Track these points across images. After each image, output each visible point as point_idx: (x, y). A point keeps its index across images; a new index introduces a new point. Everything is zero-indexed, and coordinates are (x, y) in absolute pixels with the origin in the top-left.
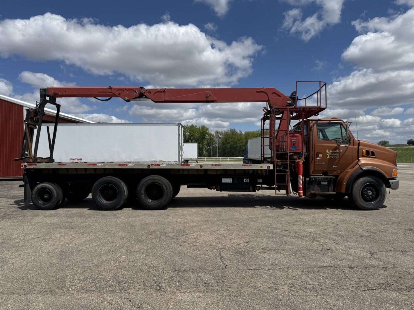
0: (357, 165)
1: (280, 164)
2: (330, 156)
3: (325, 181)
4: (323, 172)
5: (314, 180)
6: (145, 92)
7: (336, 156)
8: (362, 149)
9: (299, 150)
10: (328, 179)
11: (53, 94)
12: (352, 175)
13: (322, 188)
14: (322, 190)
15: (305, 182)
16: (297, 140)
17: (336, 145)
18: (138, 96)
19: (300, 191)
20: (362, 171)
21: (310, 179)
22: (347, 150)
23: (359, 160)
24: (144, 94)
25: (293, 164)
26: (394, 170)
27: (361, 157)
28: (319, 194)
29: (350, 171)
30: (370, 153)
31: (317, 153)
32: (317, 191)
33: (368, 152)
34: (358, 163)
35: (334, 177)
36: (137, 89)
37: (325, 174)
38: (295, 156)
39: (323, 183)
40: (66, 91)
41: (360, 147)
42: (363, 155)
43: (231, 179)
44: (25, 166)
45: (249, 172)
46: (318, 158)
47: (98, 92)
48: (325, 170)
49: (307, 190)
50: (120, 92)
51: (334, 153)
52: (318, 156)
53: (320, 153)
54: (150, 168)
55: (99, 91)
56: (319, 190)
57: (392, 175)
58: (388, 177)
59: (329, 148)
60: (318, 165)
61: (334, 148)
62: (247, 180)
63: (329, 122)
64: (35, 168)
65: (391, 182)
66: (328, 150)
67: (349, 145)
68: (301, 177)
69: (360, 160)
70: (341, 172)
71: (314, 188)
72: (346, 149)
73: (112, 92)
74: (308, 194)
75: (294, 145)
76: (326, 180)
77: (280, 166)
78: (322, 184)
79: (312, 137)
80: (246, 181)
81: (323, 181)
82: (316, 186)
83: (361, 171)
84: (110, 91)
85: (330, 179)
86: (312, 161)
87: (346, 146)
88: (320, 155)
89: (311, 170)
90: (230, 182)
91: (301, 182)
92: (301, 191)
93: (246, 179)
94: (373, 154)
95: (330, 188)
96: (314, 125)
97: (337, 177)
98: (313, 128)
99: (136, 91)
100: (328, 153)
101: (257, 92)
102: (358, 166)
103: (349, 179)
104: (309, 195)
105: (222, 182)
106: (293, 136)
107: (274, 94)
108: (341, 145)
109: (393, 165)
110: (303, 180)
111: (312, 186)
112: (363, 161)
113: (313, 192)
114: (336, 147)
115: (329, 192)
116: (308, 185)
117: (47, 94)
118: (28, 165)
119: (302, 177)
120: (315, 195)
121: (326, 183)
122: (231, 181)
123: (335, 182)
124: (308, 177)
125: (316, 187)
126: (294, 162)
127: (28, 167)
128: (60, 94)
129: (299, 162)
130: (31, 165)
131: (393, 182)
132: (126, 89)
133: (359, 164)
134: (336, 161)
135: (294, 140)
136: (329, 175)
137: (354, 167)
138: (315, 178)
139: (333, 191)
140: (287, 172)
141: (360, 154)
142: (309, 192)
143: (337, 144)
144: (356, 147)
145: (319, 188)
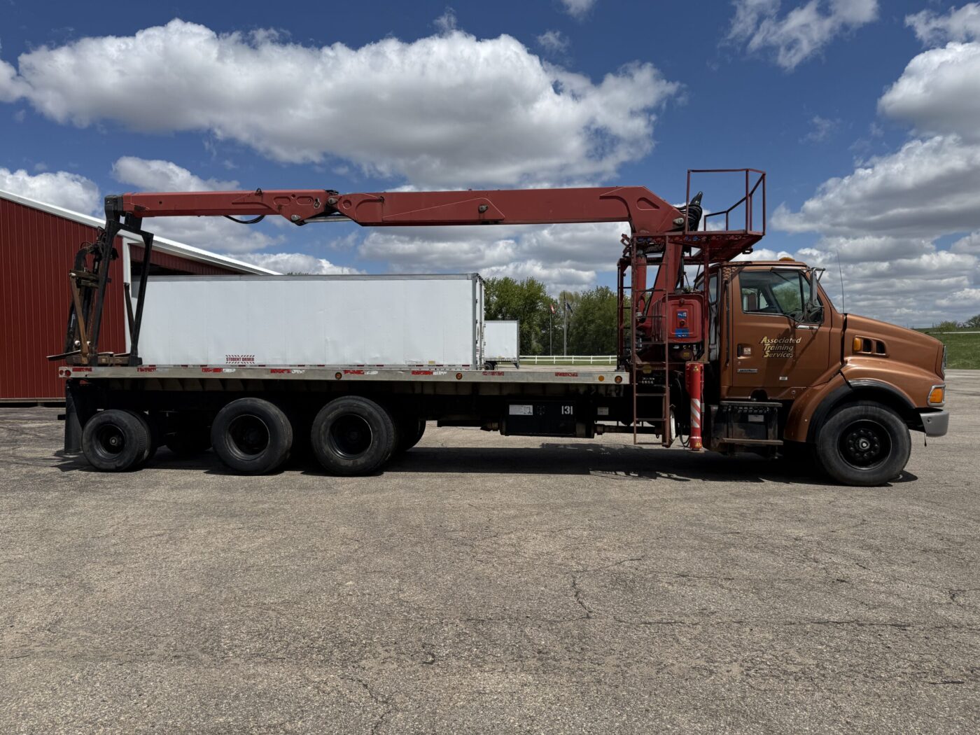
0: (837, 374)
1: (650, 372)
2: (771, 352)
3: (758, 414)
4: (752, 391)
5: (730, 409)
6: (337, 203)
7: (787, 351)
8: (853, 336)
9: (695, 337)
10: (765, 408)
11: (133, 209)
12: (824, 400)
13: (751, 429)
14: (749, 435)
15: (706, 415)
16: (689, 313)
17: (788, 326)
18: (322, 210)
19: (695, 437)
20: (850, 389)
21: (721, 407)
22: (813, 338)
23: (844, 363)
24: (334, 206)
25: (680, 373)
26: (933, 387)
27: (848, 355)
28: (741, 446)
29: (822, 390)
30: (874, 345)
31: (738, 345)
32: (737, 436)
33: (867, 344)
34: (842, 370)
35: (780, 404)
36: (319, 194)
37: (760, 395)
38: (685, 353)
39: (752, 418)
40: (161, 203)
41: (848, 330)
42: (855, 349)
43: (531, 407)
44: (68, 373)
45: (578, 390)
46: (742, 358)
47: (233, 203)
48: (759, 386)
49: (713, 435)
50: (280, 202)
51: (782, 344)
52: (740, 353)
53: (747, 346)
54: (342, 379)
55: (233, 201)
56: (743, 434)
57: (929, 401)
58: (915, 405)
59: (769, 332)
60: (741, 373)
61: (781, 334)
62: (568, 410)
63: (772, 269)
64: (88, 377)
65: (925, 417)
66: (765, 338)
67: (820, 326)
68: (698, 403)
69: (847, 362)
70: (800, 392)
71: (730, 430)
72: (812, 336)
73: (264, 203)
74: (716, 443)
75: (682, 325)
76: (761, 411)
77: (648, 376)
78: (750, 420)
79: (728, 306)
80: (566, 412)
81: (752, 413)
82: (735, 425)
83: (848, 389)
84: (260, 202)
85: (772, 408)
86: (726, 366)
87: (813, 329)
88: (748, 351)
89: (725, 387)
90: (527, 414)
91: (698, 416)
92: (698, 438)
93: (566, 408)
94: (881, 347)
95: (770, 431)
96: (732, 277)
97: (787, 403)
98: (730, 285)
99: (317, 200)
100: (767, 345)
101: (602, 198)
102: (839, 377)
103: (816, 411)
104: (717, 445)
105: (511, 414)
106: (681, 305)
107: (643, 202)
108: (800, 326)
109: (932, 374)
110: (703, 411)
111: (726, 426)
112: (854, 364)
113: (726, 439)
114: (788, 329)
115: (767, 439)
116: (715, 423)
117: (120, 209)
118: (74, 370)
119: (701, 402)
120: (731, 447)
121: (760, 419)
122: (532, 411)
123: (784, 417)
124: (717, 402)
125: (737, 428)
126: (683, 368)
127: (74, 375)
128: (148, 208)
129: (692, 366)
130: (80, 370)
131: (930, 418)
132: (294, 196)
133: (844, 373)
134: (787, 367)
135: (682, 313)
136: (769, 398)
137: (830, 379)
138: (733, 407)
139: (778, 439)
140: (663, 391)
141: (848, 347)
142: (718, 439)
143: (790, 324)
144: (838, 330)
145: (742, 430)
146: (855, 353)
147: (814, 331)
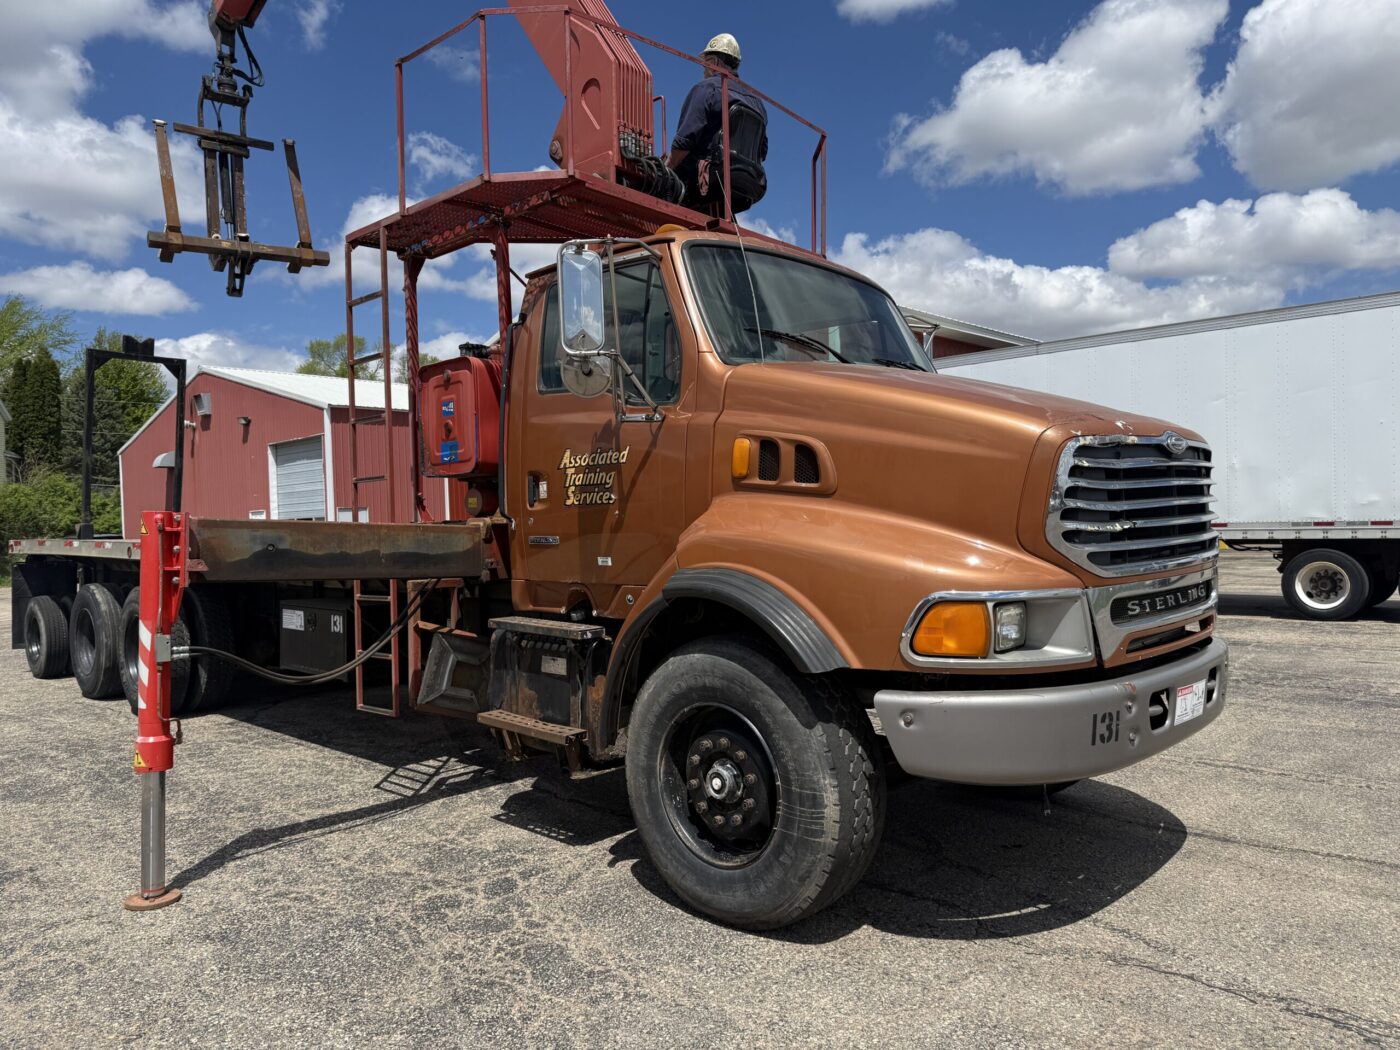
2: (583, 488)
3: (556, 654)
4: (568, 591)
7: (604, 487)
9: (469, 460)
13: (546, 693)
14: (543, 710)
16: (458, 405)
17: (612, 416)
22: (655, 445)
27: (724, 493)
30: (788, 455)
31: (529, 475)
32: (523, 711)
38: (470, 500)
39: (548, 664)
41: (723, 416)
42: (737, 473)
43: (302, 613)
46: (538, 507)
48: (575, 580)
51: (595, 469)
52: (534, 495)
53: (542, 476)
56: (535, 704)
59: (572, 439)
62: (338, 623)
66: (568, 453)
71: (514, 690)
72: (650, 438)
75: (447, 433)
78: (543, 670)
79: (517, 378)
80: (335, 628)
81: (548, 652)
82: (521, 680)
86: (512, 529)
87: (652, 418)
88: (543, 489)
89: (517, 582)
90: (299, 628)
93: (335, 619)
95: (574, 701)
98: (528, 321)
100: (570, 471)
102: (672, 559)
105: (284, 626)
106: (446, 386)
108: (629, 416)
114: (609, 425)
115: (569, 724)
121: (561, 667)
122: (302, 623)
125: (523, 687)
131: (910, 711)
134: (609, 527)
135: (447, 405)
136: (593, 615)
144: (709, 418)
145: (532, 692)
146: (739, 485)
147: (655, 426)
